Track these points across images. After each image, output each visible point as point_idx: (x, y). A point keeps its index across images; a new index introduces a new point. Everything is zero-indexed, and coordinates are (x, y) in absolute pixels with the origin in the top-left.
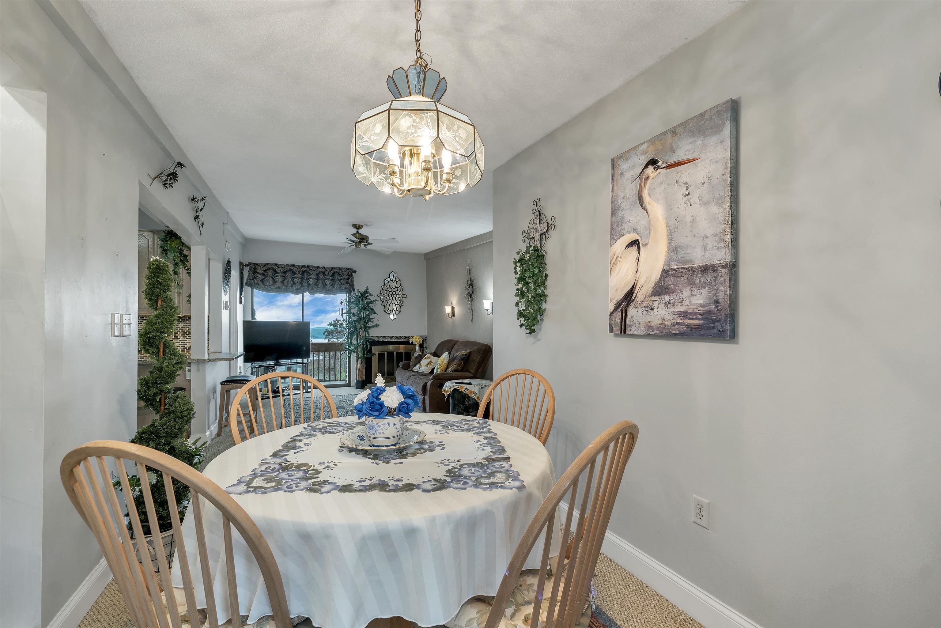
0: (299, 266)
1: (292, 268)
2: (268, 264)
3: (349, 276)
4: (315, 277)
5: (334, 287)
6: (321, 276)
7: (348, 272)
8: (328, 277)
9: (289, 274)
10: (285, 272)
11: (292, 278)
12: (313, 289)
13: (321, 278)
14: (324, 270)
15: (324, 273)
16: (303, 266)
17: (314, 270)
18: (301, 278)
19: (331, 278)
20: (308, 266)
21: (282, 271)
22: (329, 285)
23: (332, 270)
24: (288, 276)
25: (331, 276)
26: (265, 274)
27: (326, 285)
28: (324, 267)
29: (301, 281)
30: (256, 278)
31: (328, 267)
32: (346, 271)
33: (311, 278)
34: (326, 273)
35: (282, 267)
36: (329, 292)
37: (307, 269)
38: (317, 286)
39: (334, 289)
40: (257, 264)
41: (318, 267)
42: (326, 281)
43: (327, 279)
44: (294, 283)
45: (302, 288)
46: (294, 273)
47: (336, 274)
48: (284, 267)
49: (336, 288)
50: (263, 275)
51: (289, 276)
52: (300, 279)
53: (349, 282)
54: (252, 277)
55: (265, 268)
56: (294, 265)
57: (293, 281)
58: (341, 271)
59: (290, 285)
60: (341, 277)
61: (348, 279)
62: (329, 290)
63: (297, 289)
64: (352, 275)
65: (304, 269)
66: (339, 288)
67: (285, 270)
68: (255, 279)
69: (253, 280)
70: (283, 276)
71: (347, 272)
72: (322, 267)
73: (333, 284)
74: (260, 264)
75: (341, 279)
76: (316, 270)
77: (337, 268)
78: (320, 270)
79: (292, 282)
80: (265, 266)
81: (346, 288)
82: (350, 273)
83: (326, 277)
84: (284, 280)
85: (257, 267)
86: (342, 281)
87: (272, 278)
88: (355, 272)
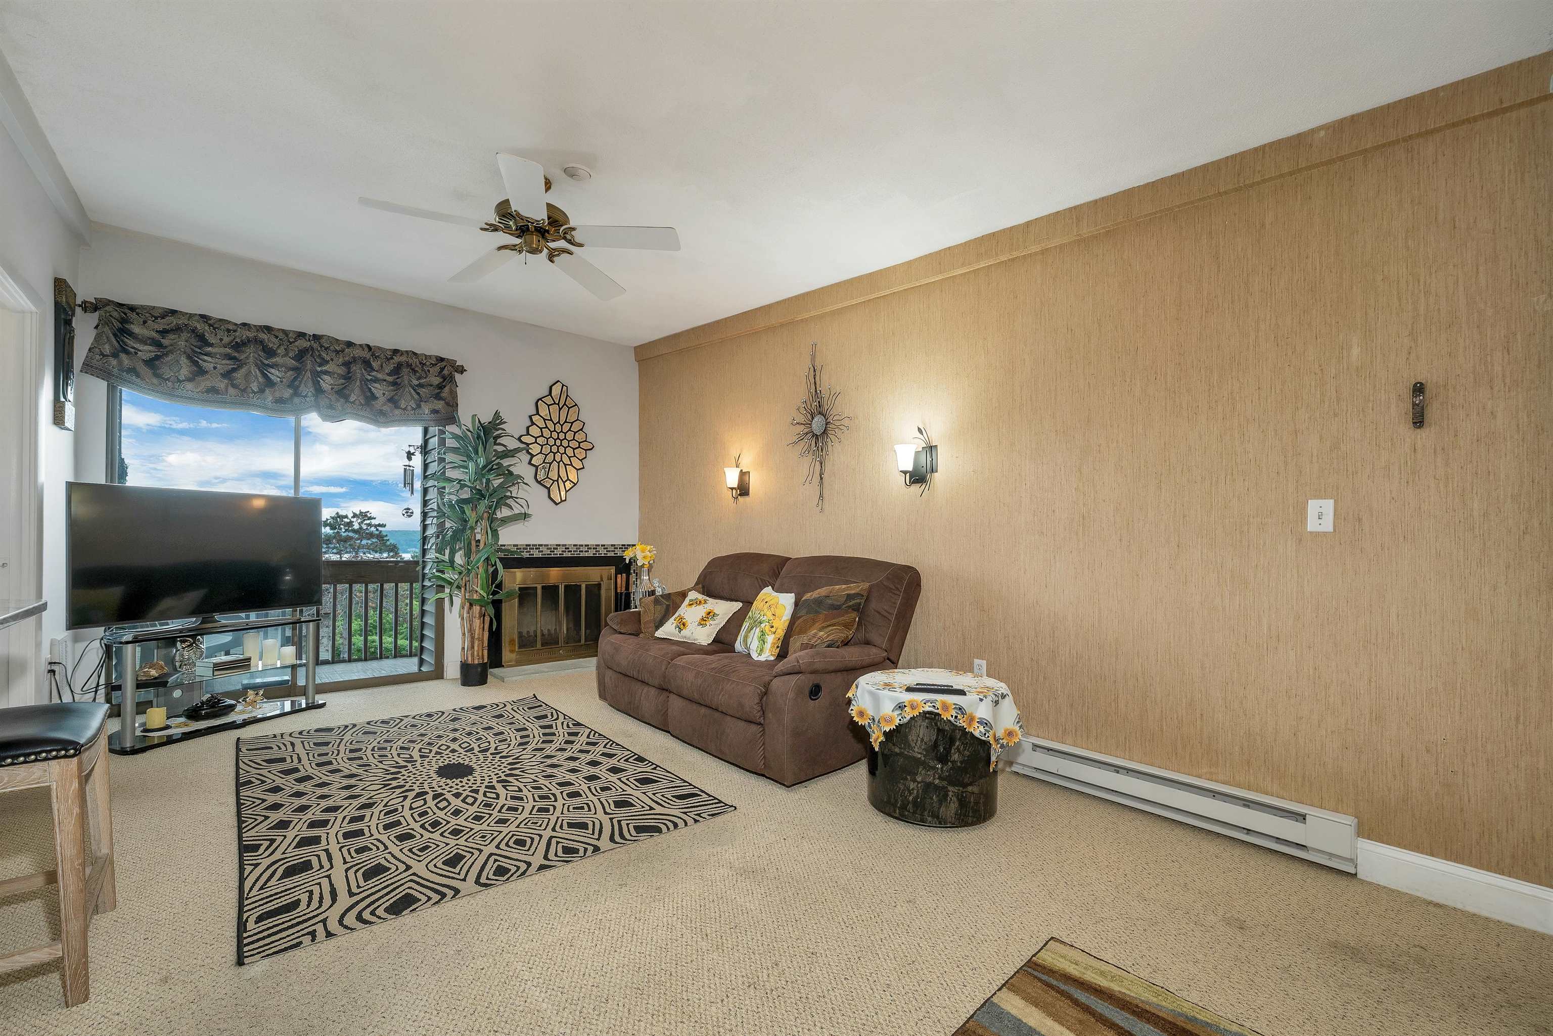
0: (285, 332)
1: (263, 336)
2: (173, 312)
3: (444, 378)
4: (342, 371)
5: (397, 407)
6: (357, 369)
7: (442, 369)
8: (380, 376)
9: (251, 354)
10: (238, 346)
11: (263, 368)
12: (331, 407)
13: (359, 375)
14: (366, 354)
15: (367, 364)
16: (301, 335)
17: (337, 352)
18: (293, 369)
19: (390, 379)
20: (316, 337)
21: (226, 340)
22: (382, 400)
23: (392, 358)
24: (247, 358)
25: (389, 374)
26: (165, 342)
27: (374, 397)
28: (368, 346)
29: (295, 379)
30: (127, 352)
31: (379, 348)
32: (434, 365)
33: (326, 373)
34: (375, 365)
35: (228, 331)
36: (382, 419)
37: (315, 346)
38: (346, 398)
39: (397, 412)
40: (132, 308)
41: (350, 344)
42: (375, 385)
43: (376, 380)
44: (270, 383)
45: (296, 400)
46: (271, 353)
47: (405, 370)
48: (235, 331)
49: (405, 409)
50: (158, 345)
51: (251, 360)
52: (291, 373)
53: (443, 395)
54: (112, 345)
55: (161, 325)
56: (268, 329)
57: (265, 376)
58: (421, 363)
59: (255, 387)
60: (419, 378)
61: (441, 387)
62: (382, 413)
63: (280, 401)
64: (451, 379)
65: (303, 344)
66: (413, 409)
67: (238, 340)
68: (123, 356)
69: (115, 355)
70: (231, 358)
71: (437, 368)
72: (361, 345)
73: (396, 397)
74: (143, 307)
75: (421, 386)
76: (343, 351)
77: (407, 351)
78: (358, 353)
79: (261, 379)
80: (163, 318)
81: (435, 412)
82: (446, 372)
83: (374, 373)
84: (234, 370)
85: (133, 316)
86: (422, 391)
87: (189, 357)
88: (461, 370)
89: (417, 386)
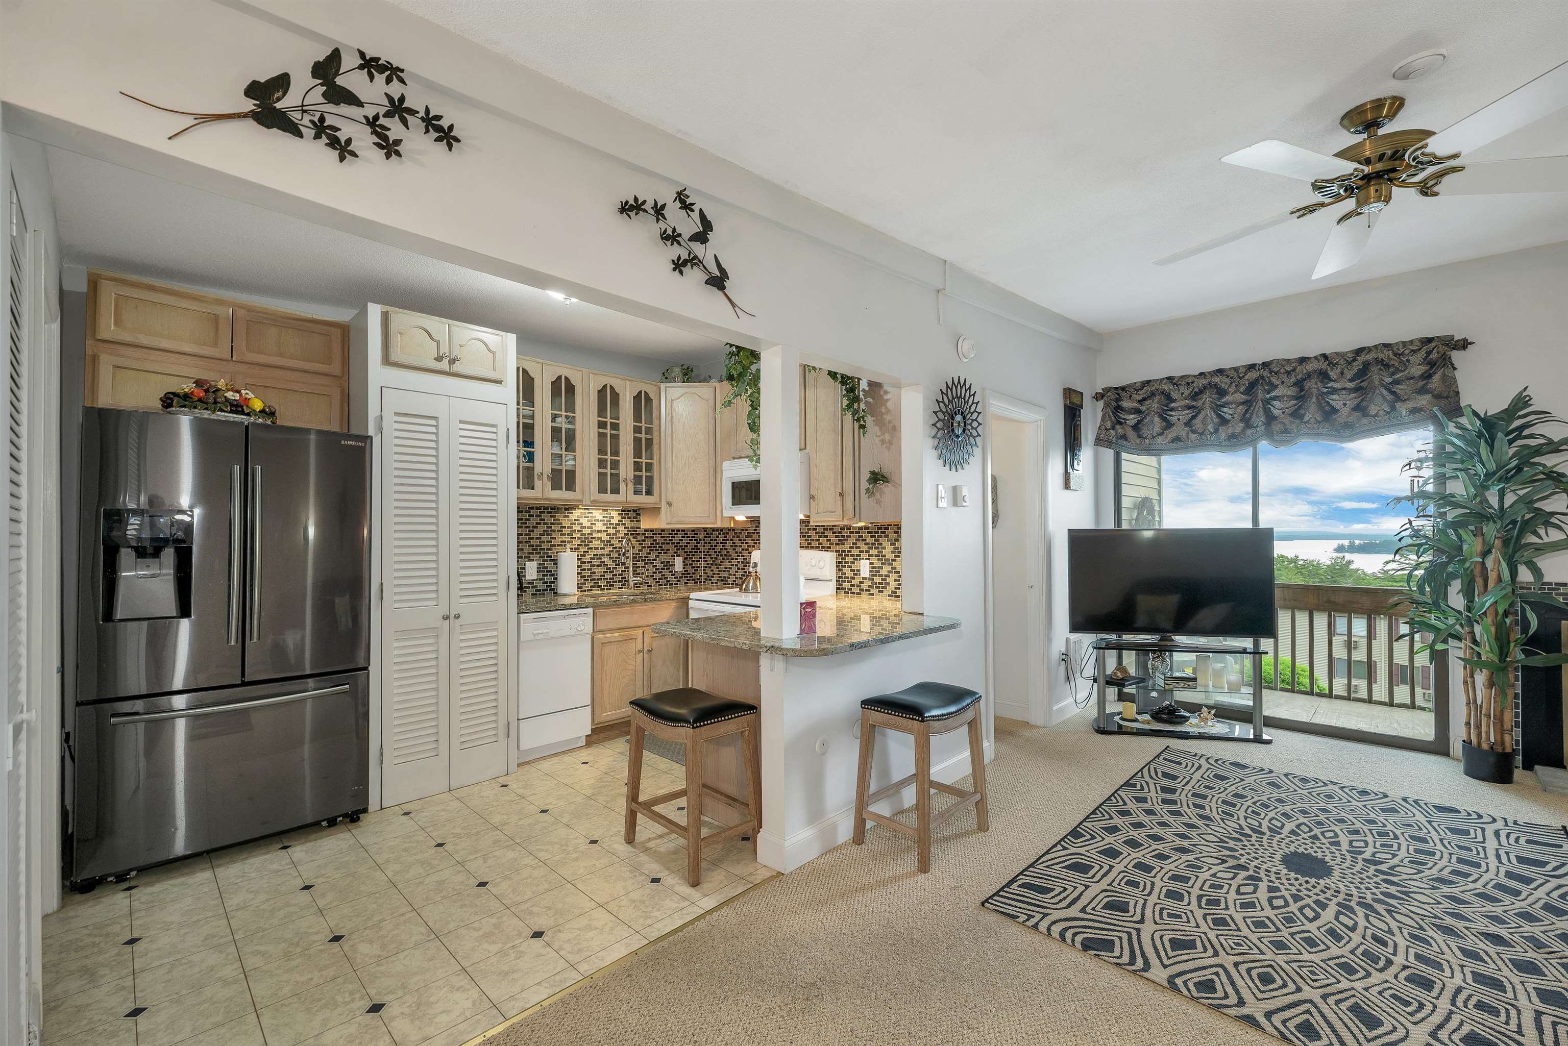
0: (1236, 369)
1: (1216, 380)
2: (1149, 382)
3: (1432, 364)
4: (1291, 392)
5: (1365, 414)
6: (1313, 385)
7: (1429, 353)
8: (1337, 385)
9: (1207, 399)
10: (1195, 396)
11: (1217, 409)
12: (1286, 431)
13: (1315, 391)
14: (1323, 365)
15: (1324, 375)
16: (1252, 367)
17: (1288, 373)
18: (1243, 403)
19: (1351, 385)
20: (1265, 365)
21: (1186, 393)
22: (1345, 411)
23: (1354, 360)
24: (1204, 404)
25: (1351, 380)
26: (1143, 408)
27: (1335, 411)
28: (1324, 356)
29: (1247, 411)
30: (1120, 423)
31: (1337, 354)
32: (1417, 351)
33: (1275, 398)
34: (1333, 374)
35: (1188, 384)
36: (1347, 433)
37: (1266, 373)
38: (1301, 417)
39: (1365, 421)
40: (1123, 389)
41: (1303, 360)
42: (1333, 397)
43: (1334, 391)
44: (1224, 421)
45: (1249, 432)
46: (1222, 393)
47: (1374, 369)
48: (1193, 383)
49: (1374, 416)
50: (1138, 411)
51: (1207, 404)
52: (1241, 407)
53: (1434, 386)
54: (1112, 421)
55: (1142, 394)
56: (1220, 371)
57: (1219, 416)
58: (1395, 355)
59: (1211, 428)
60: (1393, 374)
61: (1430, 376)
62: (1347, 426)
63: (1233, 436)
64: (1447, 359)
65: (1253, 375)
66: (1388, 413)
67: (1196, 390)
68: (1118, 427)
69: (1113, 428)
70: (1189, 407)
71: (1423, 353)
72: (1316, 358)
73: (1364, 404)
74: (1129, 386)
75: (1397, 382)
76: (1294, 370)
77: (1376, 347)
78: (1310, 367)
79: (1216, 420)
80: (1141, 389)
81: (1414, 411)
82: (1434, 355)
83: (1331, 384)
84: (1194, 417)
85: (1123, 394)
86: (1398, 389)
87: (1160, 416)
88: (1464, 344)
89: (1391, 383)
